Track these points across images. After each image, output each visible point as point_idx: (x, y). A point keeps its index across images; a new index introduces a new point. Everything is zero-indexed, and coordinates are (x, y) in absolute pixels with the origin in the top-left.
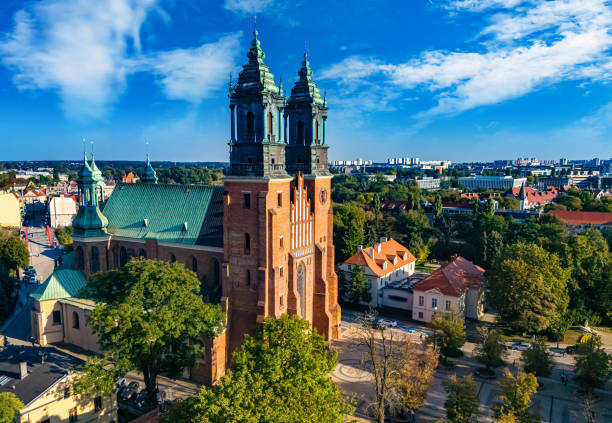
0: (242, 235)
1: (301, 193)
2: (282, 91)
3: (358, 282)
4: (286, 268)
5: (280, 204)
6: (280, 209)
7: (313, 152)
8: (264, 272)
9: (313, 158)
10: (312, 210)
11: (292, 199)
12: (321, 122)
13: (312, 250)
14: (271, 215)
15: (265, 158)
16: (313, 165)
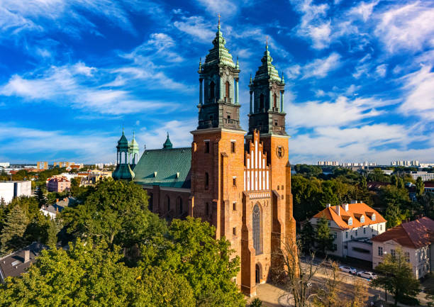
0: (204, 175)
1: (256, 145)
2: (238, 66)
3: (323, 232)
4: (239, 204)
5: (233, 150)
6: (233, 154)
7: (270, 116)
8: (216, 203)
9: (270, 120)
10: (269, 162)
11: (247, 149)
12: (279, 95)
13: (269, 195)
14: (222, 157)
15: (220, 114)
16: (270, 126)
